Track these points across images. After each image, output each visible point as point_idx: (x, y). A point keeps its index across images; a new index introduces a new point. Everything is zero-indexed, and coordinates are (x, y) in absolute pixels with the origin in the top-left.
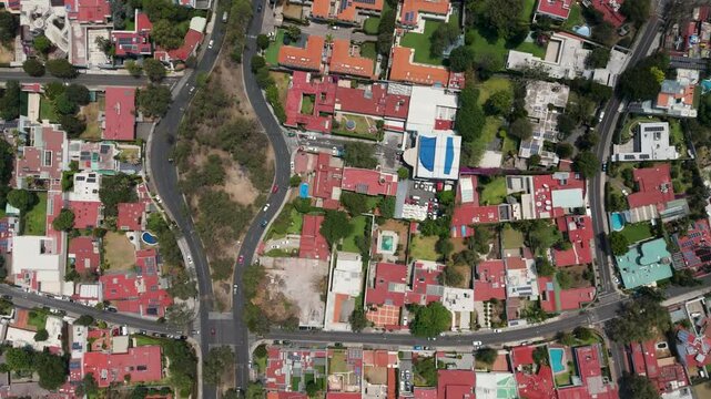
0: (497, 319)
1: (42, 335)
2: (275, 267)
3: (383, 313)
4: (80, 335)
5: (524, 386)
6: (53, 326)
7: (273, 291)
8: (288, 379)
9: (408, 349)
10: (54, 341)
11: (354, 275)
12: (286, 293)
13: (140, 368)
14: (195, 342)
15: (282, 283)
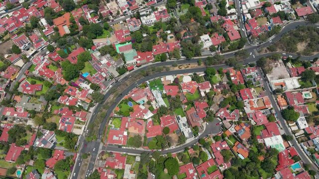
0: (300, 140)
1: (229, 8)
2: (280, 63)
3: (282, 100)
4: (234, 17)
5: (285, 154)
6: (233, 10)
7: (272, 64)
8: (249, 74)
9: (274, 111)
10: (229, 12)
11: (294, 85)
12: (274, 68)
13: (232, 34)
14: (245, 47)
15: (276, 66)
